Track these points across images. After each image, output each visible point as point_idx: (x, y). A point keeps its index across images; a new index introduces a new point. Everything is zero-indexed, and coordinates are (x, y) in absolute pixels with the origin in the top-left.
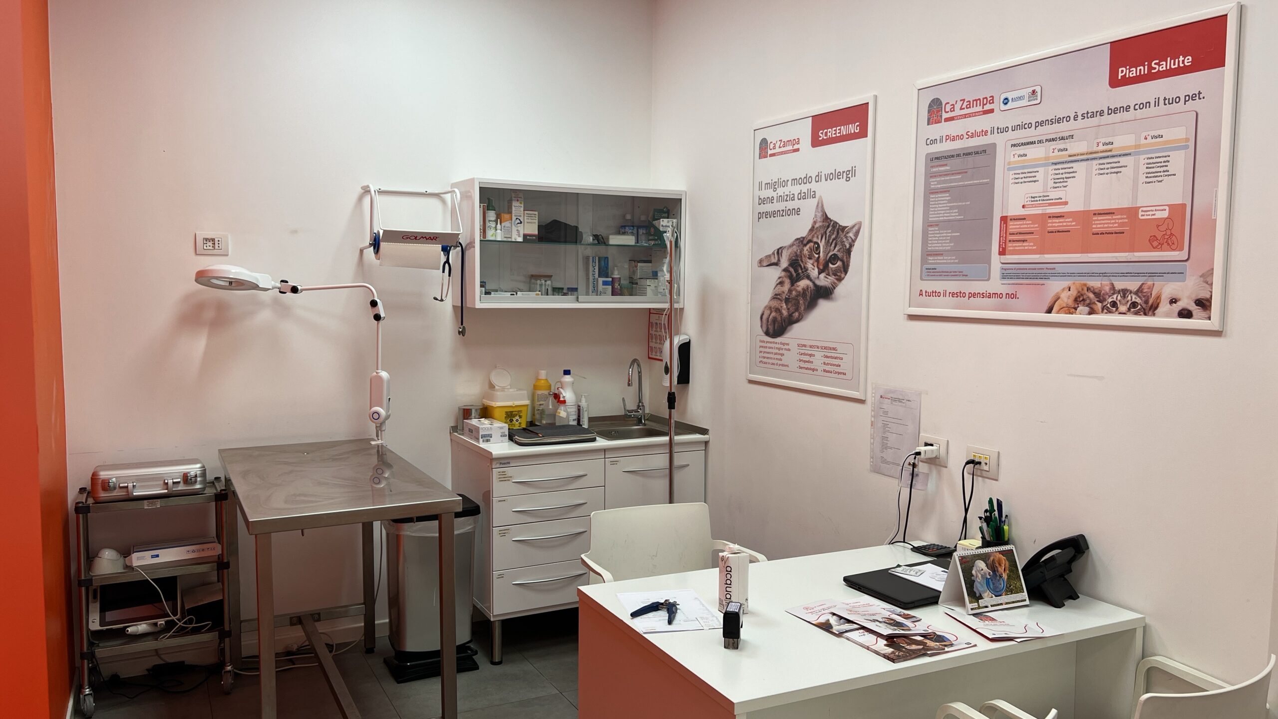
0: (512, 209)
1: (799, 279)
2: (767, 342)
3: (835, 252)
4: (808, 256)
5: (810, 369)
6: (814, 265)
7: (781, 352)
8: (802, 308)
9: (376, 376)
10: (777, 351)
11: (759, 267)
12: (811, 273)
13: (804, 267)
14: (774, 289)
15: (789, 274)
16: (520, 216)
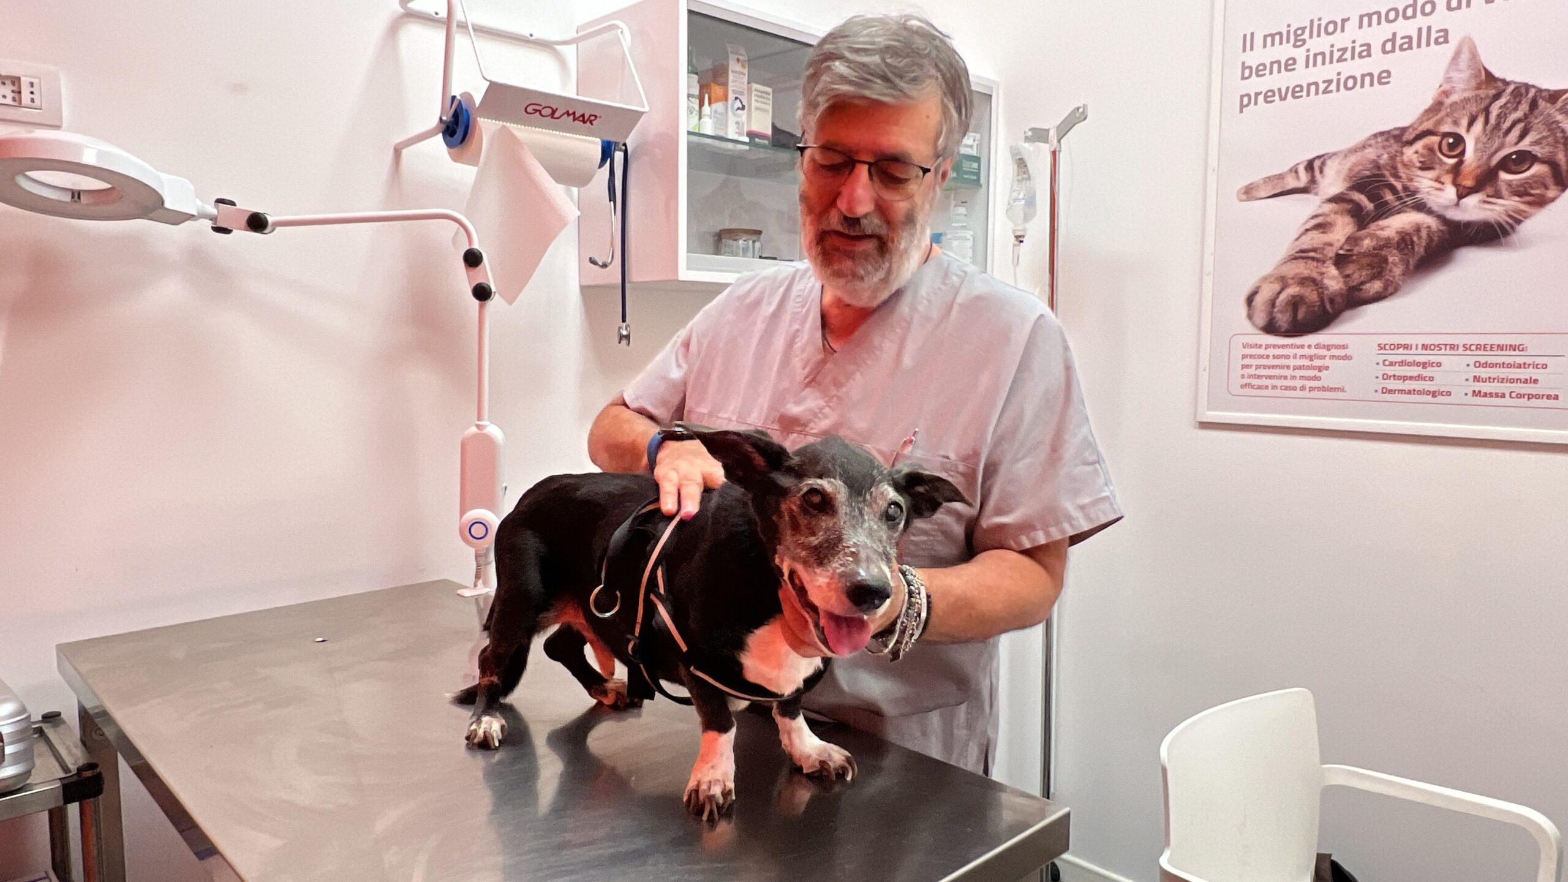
0: (727, 76)
1: (1383, 211)
2: (1267, 347)
3: (1524, 145)
4: (1418, 165)
5: (1428, 393)
6: (1442, 180)
7: (1317, 363)
8: (1398, 271)
9: (475, 436)
10: (1306, 362)
11: (1242, 201)
12: (1432, 198)
13: (1406, 188)
14: (1297, 239)
15: (1349, 207)
16: (742, 93)
